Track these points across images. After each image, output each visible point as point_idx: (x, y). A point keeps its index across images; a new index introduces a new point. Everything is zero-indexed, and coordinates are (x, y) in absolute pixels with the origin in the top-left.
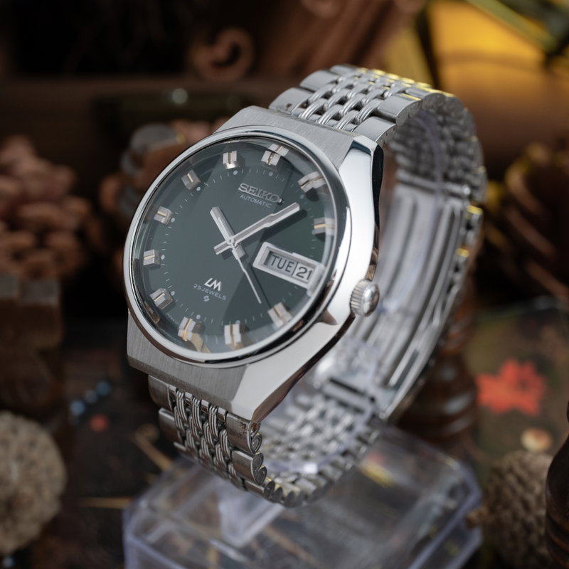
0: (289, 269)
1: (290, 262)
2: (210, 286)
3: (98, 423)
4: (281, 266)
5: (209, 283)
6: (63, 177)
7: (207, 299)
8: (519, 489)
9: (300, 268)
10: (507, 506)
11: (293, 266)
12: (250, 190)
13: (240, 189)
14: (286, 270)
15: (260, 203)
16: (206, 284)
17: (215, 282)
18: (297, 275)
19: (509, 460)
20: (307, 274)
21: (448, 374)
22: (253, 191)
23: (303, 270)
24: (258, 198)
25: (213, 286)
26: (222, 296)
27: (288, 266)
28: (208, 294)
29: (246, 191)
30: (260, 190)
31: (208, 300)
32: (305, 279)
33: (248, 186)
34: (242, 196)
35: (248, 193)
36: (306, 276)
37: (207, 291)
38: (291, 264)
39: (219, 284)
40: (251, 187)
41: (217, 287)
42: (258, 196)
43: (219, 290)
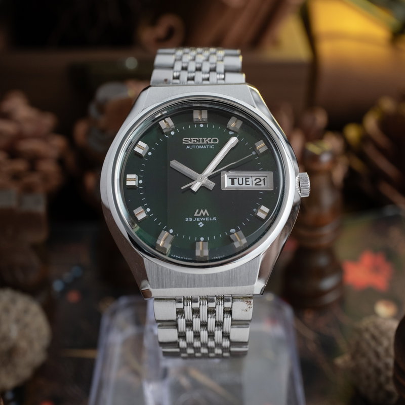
0: (247, 183)
1: (246, 178)
2: (200, 215)
3: (73, 297)
4: (241, 183)
5: (198, 213)
7: (201, 225)
8: (373, 343)
9: (255, 180)
10: (364, 355)
11: (250, 180)
12: (192, 141)
13: (183, 143)
14: (246, 184)
15: (205, 147)
16: (196, 215)
17: (202, 211)
18: (256, 185)
19: (366, 322)
20: (262, 181)
21: (323, 261)
22: (195, 141)
23: (258, 180)
24: (201, 145)
25: (202, 214)
26: (212, 218)
27: (246, 181)
28: (200, 221)
29: (190, 143)
30: (201, 139)
31: (203, 225)
32: (263, 185)
33: (189, 139)
34: (188, 147)
35: (192, 143)
36: (262, 183)
37: (198, 219)
38: (247, 180)
39: (206, 211)
40: (192, 139)
41: (206, 214)
42: (201, 143)
43: (208, 215)
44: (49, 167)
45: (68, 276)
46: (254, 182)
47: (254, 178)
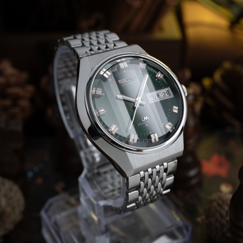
3: (39, 181)
4: (155, 98)
6: (24, 76)
7: (147, 125)
8: (218, 208)
10: (213, 216)
19: (214, 196)
20: (166, 94)
21: (189, 159)
24: (129, 82)
25: (145, 119)
29: (123, 82)
33: (122, 80)
34: (123, 85)
35: (124, 82)
40: (123, 80)
44: (25, 103)
45: (36, 169)
46: (163, 95)
47: (162, 93)
